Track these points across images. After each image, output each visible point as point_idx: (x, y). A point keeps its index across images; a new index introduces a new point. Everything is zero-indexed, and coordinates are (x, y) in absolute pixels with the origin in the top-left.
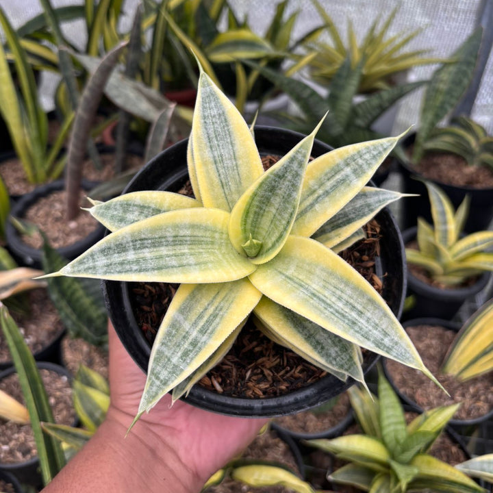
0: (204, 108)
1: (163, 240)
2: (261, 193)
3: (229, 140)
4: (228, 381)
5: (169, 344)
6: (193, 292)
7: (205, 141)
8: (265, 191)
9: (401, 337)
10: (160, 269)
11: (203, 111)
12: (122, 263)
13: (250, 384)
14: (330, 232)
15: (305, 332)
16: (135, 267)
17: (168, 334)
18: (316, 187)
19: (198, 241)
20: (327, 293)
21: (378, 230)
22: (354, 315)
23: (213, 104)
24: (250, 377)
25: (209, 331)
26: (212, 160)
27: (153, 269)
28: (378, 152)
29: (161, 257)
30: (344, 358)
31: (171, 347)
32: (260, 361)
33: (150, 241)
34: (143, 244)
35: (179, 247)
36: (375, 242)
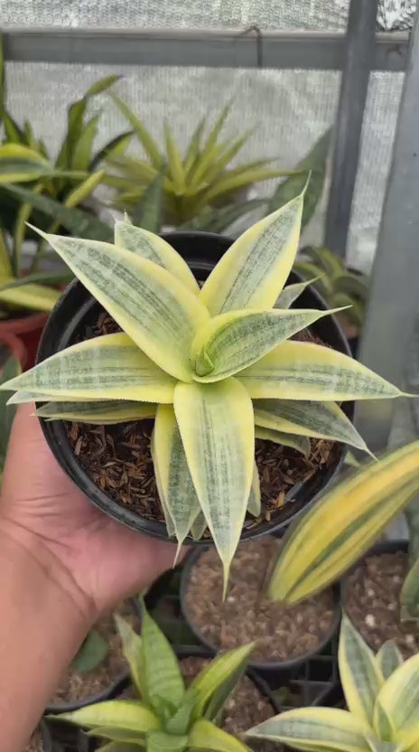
0: (274, 224)
1: (142, 286)
2: (245, 323)
3: (267, 266)
4: (89, 453)
5: (70, 362)
6: (125, 347)
7: (248, 249)
8: (250, 323)
10: (117, 302)
11: (271, 226)
12: (95, 272)
13: (103, 472)
15: (176, 460)
16: (101, 283)
17: (77, 355)
18: (299, 368)
19: (167, 315)
21: (323, 461)
22: (220, 478)
24: (108, 467)
25: (107, 384)
26: (240, 268)
27: (112, 297)
28: (374, 388)
29: (127, 296)
30: (184, 508)
31: (70, 366)
32: (128, 464)
33: (131, 277)
34: (124, 274)
35: (147, 304)
36: (311, 469)
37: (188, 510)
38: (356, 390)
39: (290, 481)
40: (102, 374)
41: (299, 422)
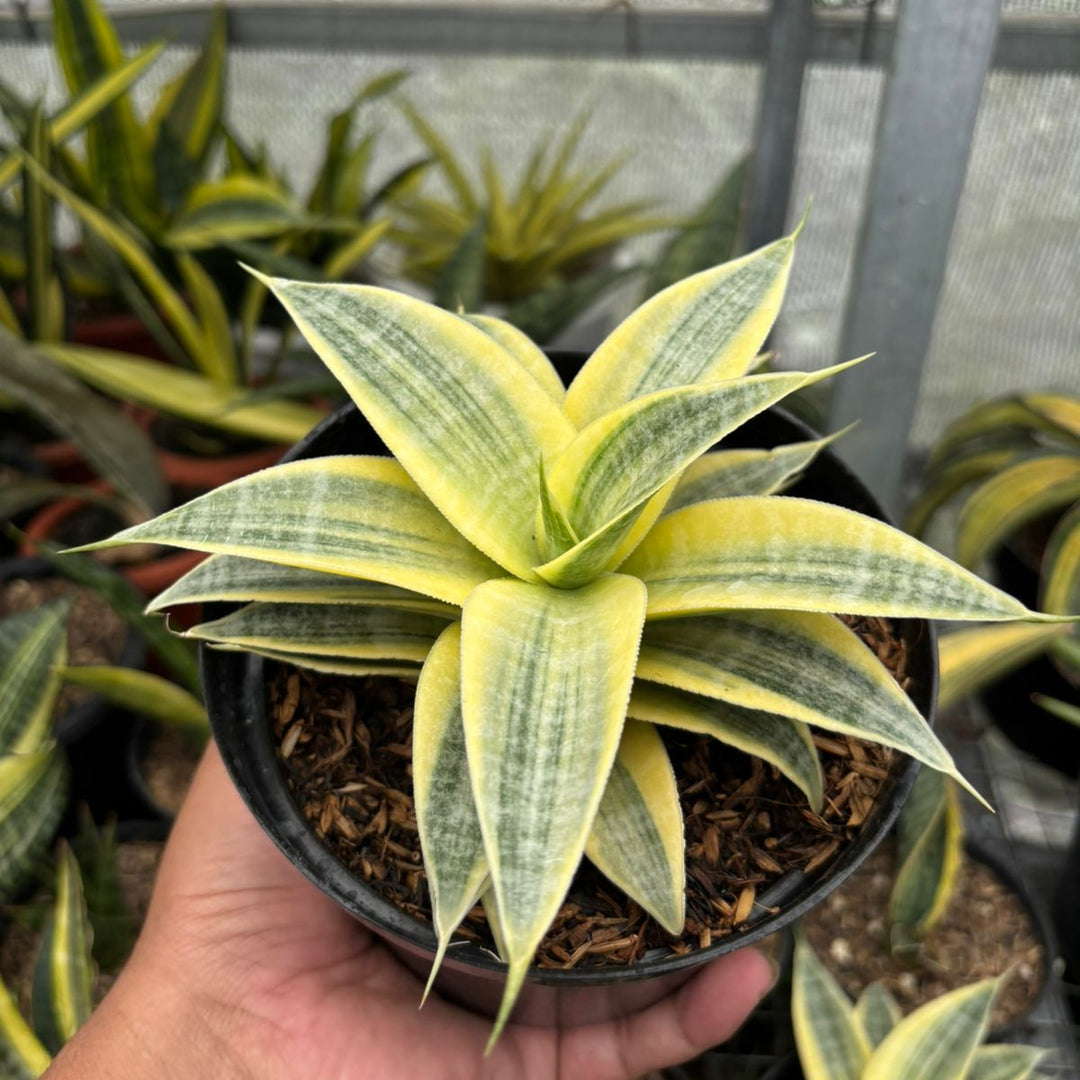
0: (731, 280)
1: (435, 366)
2: (640, 426)
3: (711, 352)
4: (312, 757)
5: (260, 498)
6: (386, 486)
7: (674, 320)
8: (649, 424)
9: (558, 868)
10: (374, 383)
11: (724, 284)
12: (342, 332)
13: (333, 800)
14: (725, 670)
16: (349, 349)
17: (277, 486)
18: (776, 555)
19: (484, 429)
20: (554, 686)
22: (543, 752)
23: (752, 288)
24: (348, 794)
26: (652, 356)
28: (959, 598)
29: (401, 380)
30: (461, 847)
31: (258, 505)
33: (415, 348)
34: (402, 341)
35: (444, 401)
36: (827, 839)
37: (469, 853)
38: (913, 598)
39: (769, 864)
40: (323, 531)
41: (779, 688)
